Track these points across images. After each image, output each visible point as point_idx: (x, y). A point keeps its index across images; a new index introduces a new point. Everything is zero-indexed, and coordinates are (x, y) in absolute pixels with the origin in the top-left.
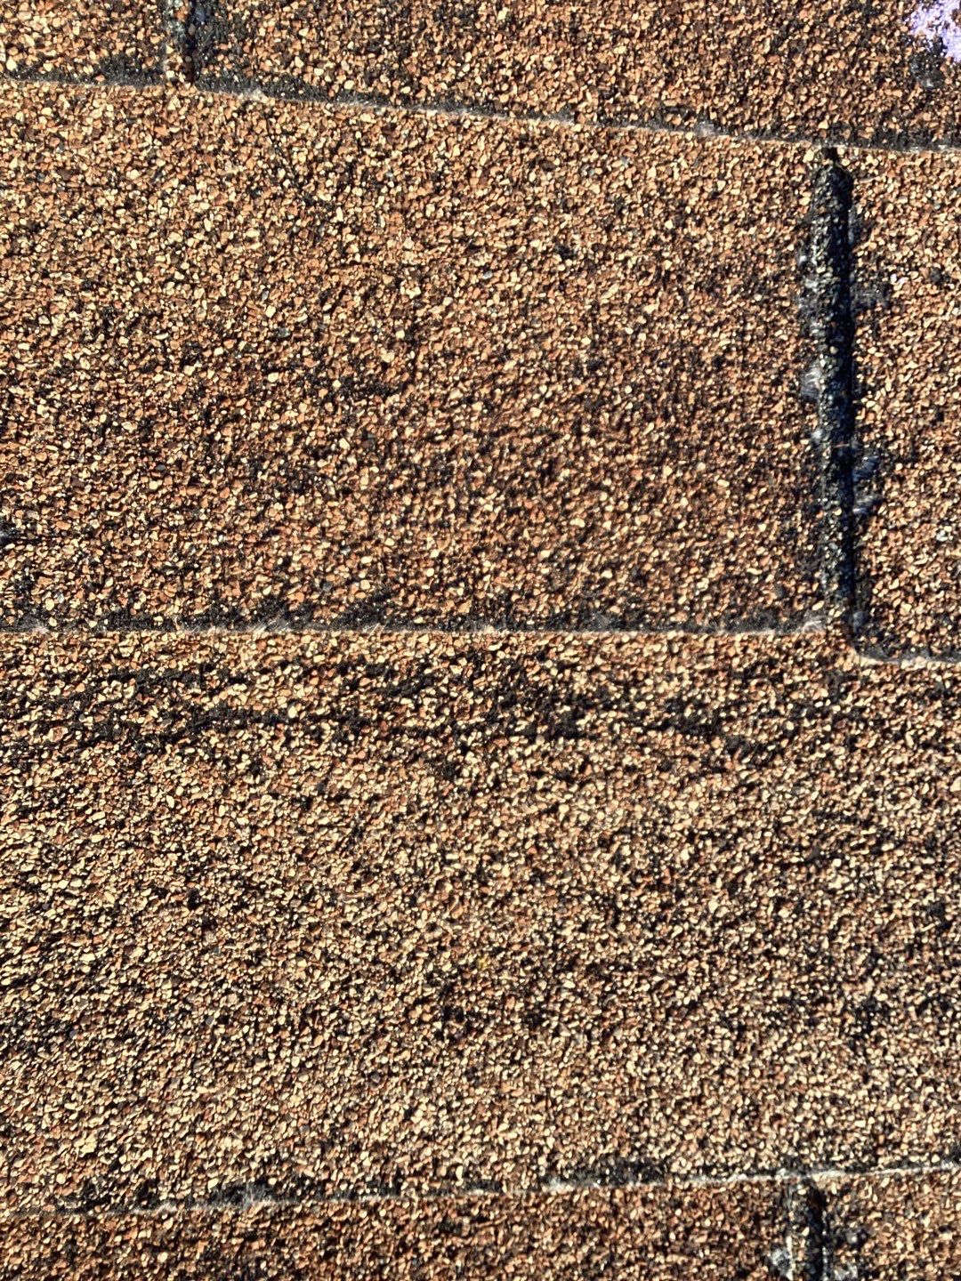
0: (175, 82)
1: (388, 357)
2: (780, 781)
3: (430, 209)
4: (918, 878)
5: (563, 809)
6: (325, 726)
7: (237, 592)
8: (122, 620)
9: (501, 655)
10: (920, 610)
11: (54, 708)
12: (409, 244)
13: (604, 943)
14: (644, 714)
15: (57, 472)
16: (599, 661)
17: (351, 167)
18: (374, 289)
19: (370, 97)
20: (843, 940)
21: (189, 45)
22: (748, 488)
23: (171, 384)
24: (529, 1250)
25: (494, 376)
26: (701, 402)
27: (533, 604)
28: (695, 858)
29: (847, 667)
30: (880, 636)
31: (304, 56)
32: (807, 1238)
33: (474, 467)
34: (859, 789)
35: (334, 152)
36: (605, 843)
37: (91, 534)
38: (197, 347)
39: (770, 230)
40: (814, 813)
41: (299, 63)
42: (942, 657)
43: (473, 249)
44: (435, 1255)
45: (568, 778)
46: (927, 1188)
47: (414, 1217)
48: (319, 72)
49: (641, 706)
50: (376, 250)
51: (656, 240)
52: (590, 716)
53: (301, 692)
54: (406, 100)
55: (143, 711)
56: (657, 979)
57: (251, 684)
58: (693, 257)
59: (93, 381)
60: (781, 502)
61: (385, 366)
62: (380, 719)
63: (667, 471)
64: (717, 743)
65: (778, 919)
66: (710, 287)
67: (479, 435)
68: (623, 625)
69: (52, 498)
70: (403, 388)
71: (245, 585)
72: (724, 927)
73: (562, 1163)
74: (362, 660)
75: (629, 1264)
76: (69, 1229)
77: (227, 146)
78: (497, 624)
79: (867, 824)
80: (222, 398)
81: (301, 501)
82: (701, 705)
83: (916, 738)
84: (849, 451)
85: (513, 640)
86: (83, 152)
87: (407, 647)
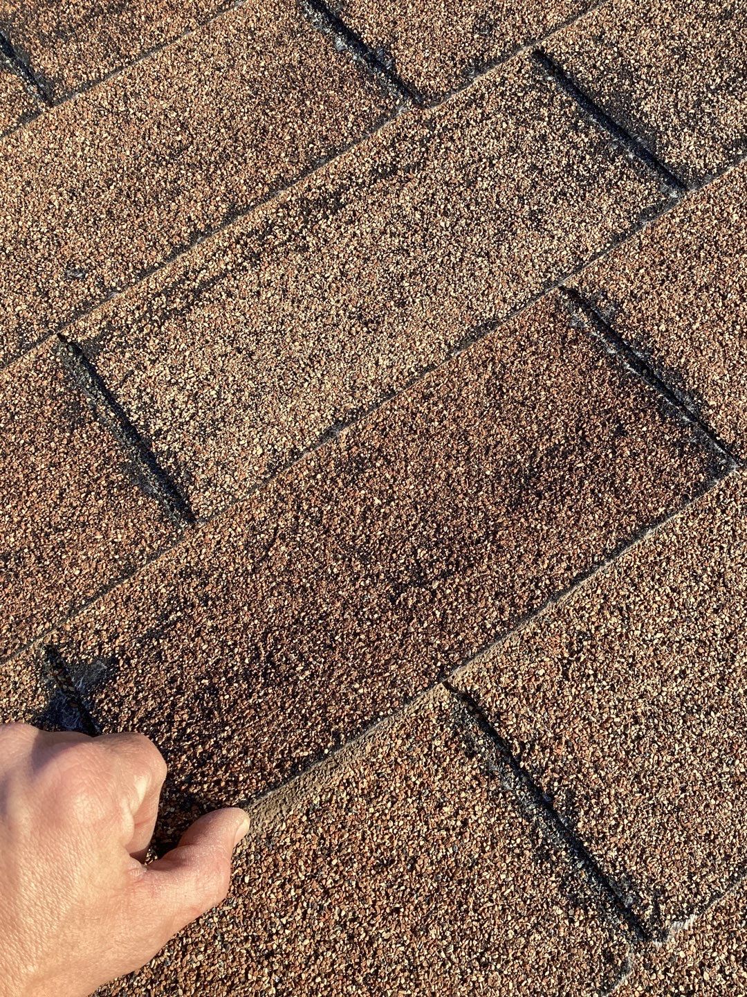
0: (47, 111)
1: (179, 138)
2: (434, 169)
3: (161, 88)
4: (516, 163)
5: (358, 232)
6: (245, 264)
7: (178, 238)
8: (143, 274)
9: (293, 199)
10: (438, 79)
11: (140, 321)
12: (162, 102)
13: (410, 264)
14: (364, 182)
15: (87, 245)
16: (332, 177)
17: (125, 95)
18: (160, 123)
19: (116, 71)
20: (503, 200)
21: (45, 97)
22: (342, 88)
23: (109, 195)
24: (467, 384)
25: (222, 119)
26: (303, 76)
27: (291, 172)
28: (422, 214)
29: (429, 117)
30: (431, 98)
31: (85, 73)
32: (583, 311)
33: (235, 148)
34: (467, 151)
35: (116, 95)
36: (384, 233)
37: (113, 255)
38: (111, 179)
39: (286, 15)
40: (457, 170)
41: (85, 76)
42: (460, 89)
43: (185, 90)
44: (429, 409)
45: (351, 222)
46: (616, 260)
47: (409, 400)
48: (93, 74)
49: (360, 181)
50: (151, 112)
51: (248, 45)
52: (343, 197)
53: (227, 259)
54: (129, 63)
55: (173, 302)
56: (439, 260)
57: (207, 268)
58: (265, 41)
59: (81, 212)
60: (358, 83)
61: (180, 141)
62: (264, 249)
63: (308, 103)
64: (399, 173)
65: (472, 212)
66: (279, 43)
67: (230, 138)
68: (331, 157)
69: (91, 253)
70: (192, 143)
71: (179, 235)
72: (453, 228)
73: (452, 343)
74: (242, 234)
75: (513, 363)
76: (275, 491)
77: (78, 117)
78: (283, 188)
79: (480, 160)
80: (129, 188)
81: (180, 197)
82: (383, 165)
83: (475, 121)
84: (371, 55)
85: (294, 191)
86: (30, 150)
87: (256, 218)
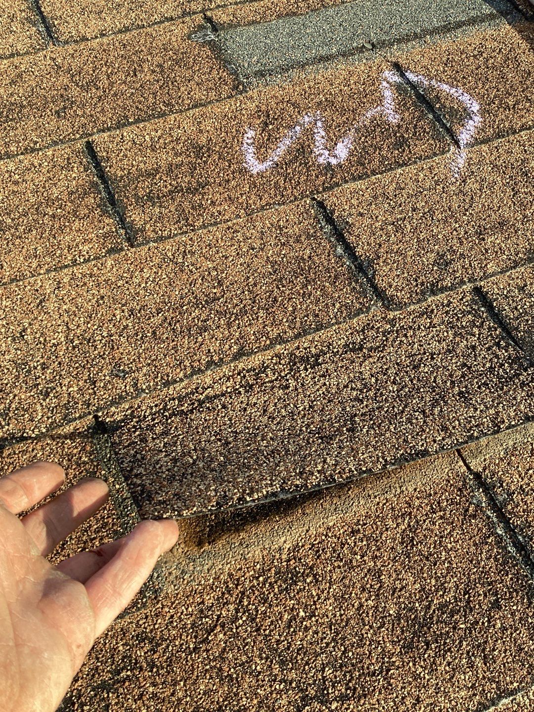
0: (128, 250)
1: (215, 291)
2: (390, 353)
3: (211, 253)
4: (451, 360)
6: (241, 390)
7: (198, 363)
8: (167, 384)
9: (285, 352)
10: (403, 293)
11: (155, 414)
12: (208, 263)
14: (338, 352)
15: (133, 353)
16: (316, 343)
17: (185, 252)
18: (204, 277)
19: (182, 233)
21: (129, 240)
22: (335, 282)
23: (157, 320)
24: (387, 530)
25: (247, 284)
26: (310, 268)
27: (288, 334)
29: (392, 317)
30: (396, 304)
31: (161, 230)
33: (253, 307)
34: (416, 346)
35: (178, 250)
37: (149, 365)
38: (160, 309)
39: (307, 222)
41: (160, 232)
42: (418, 303)
43: (227, 258)
44: (355, 543)
47: (341, 531)
48: (166, 232)
49: (335, 350)
50: (200, 268)
51: (277, 237)
52: (321, 358)
53: (229, 384)
54: (193, 230)
55: (182, 405)
57: (213, 387)
58: (288, 236)
59: (134, 328)
60: (347, 282)
61: (215, 293)
62: (257, 383)
63: (309, 287)
64: (364, 350)
66: (298, 241)
67: (250, 299)
68: (318, 330)
69: (134, 360)
70: (223, 296)
71: (199, 361)
74: (244, 369)
75: (425, 521)
77: (148, 259)
78: (280, 344)
80: (172, 318)
81: (206, 334)
82: (353, 343)
83: (425, 327)
84: (359, 263)
85: (287, 347)
86: (109, 274)
87: (256, 361)
